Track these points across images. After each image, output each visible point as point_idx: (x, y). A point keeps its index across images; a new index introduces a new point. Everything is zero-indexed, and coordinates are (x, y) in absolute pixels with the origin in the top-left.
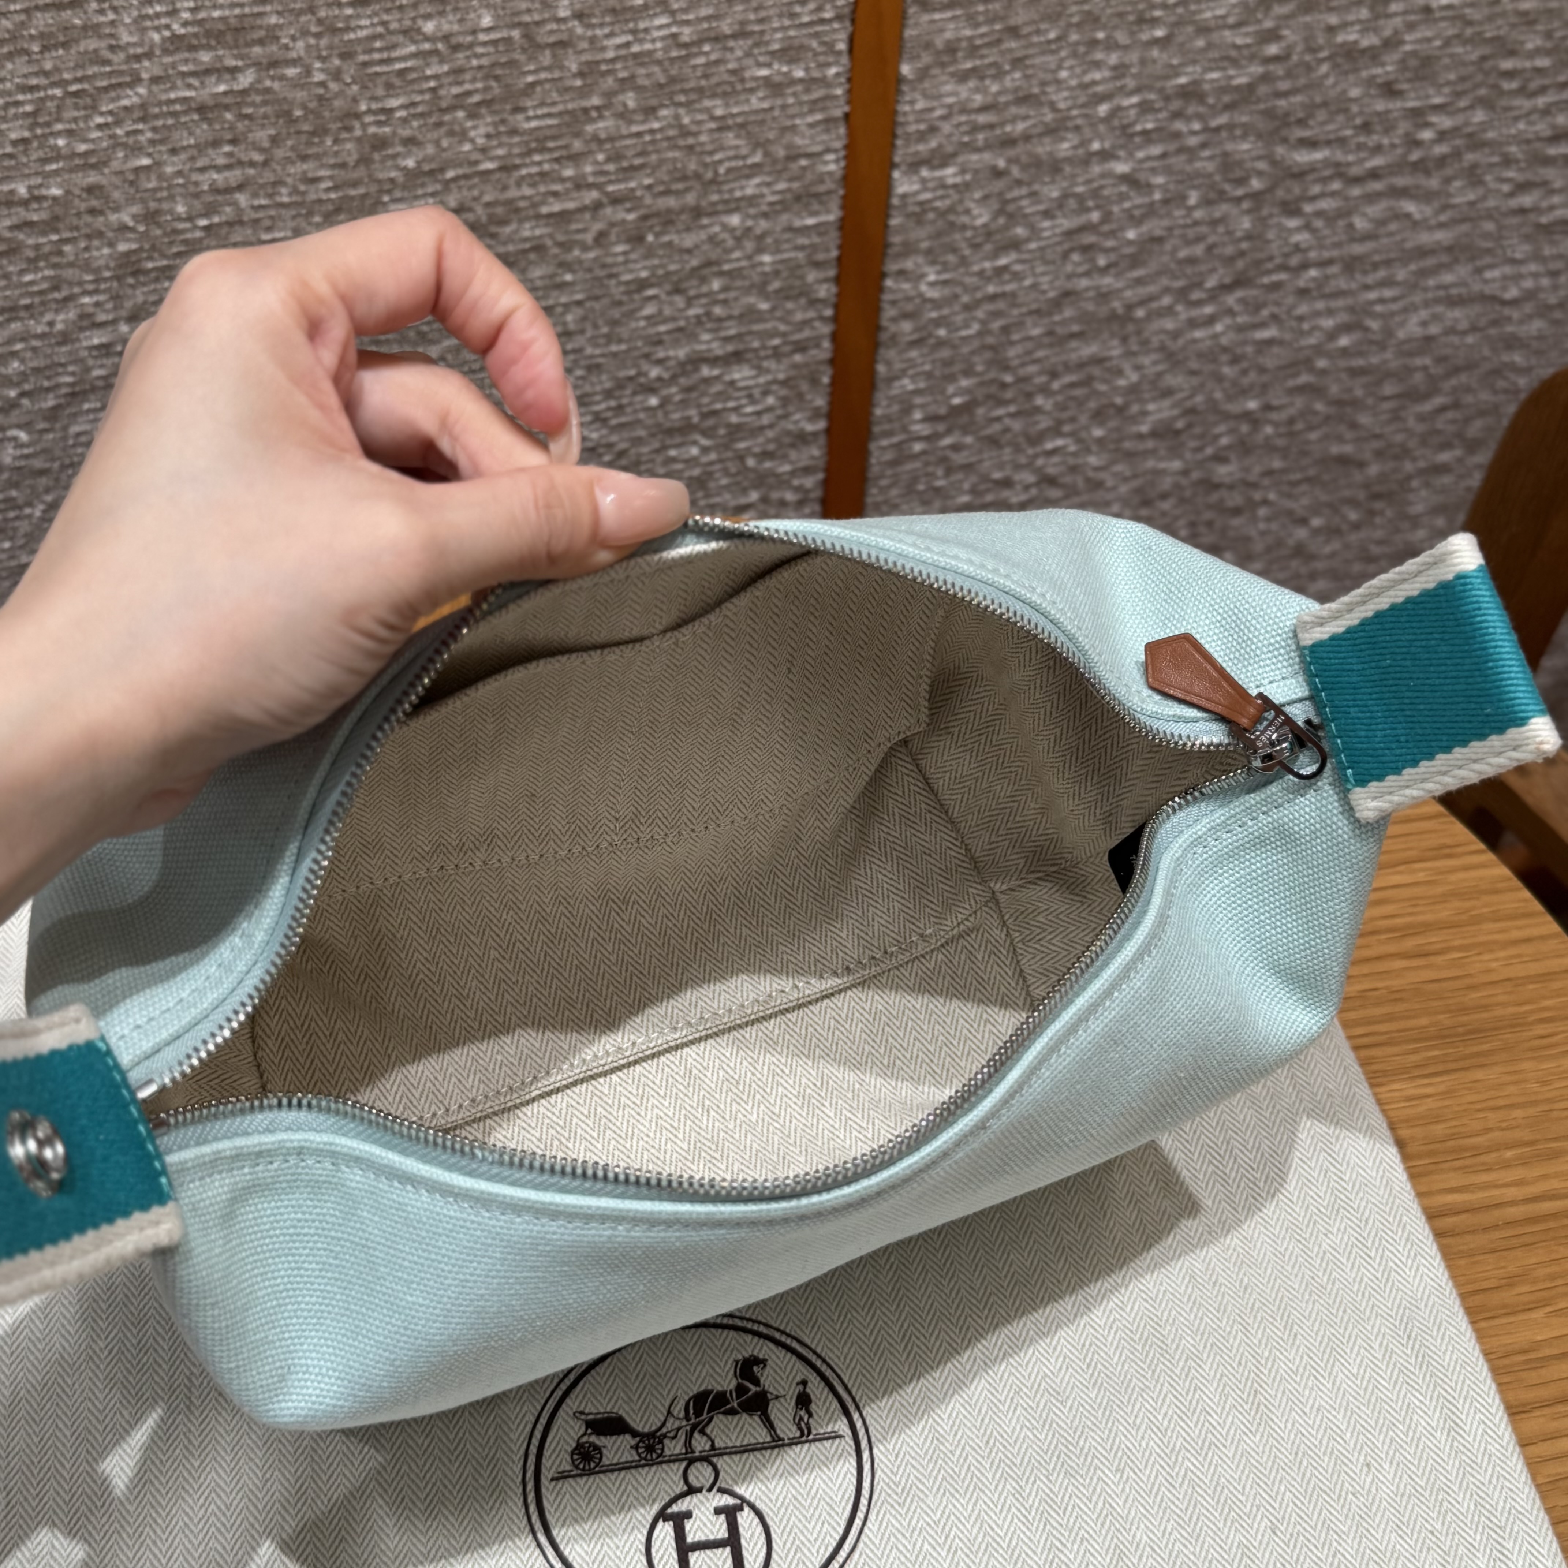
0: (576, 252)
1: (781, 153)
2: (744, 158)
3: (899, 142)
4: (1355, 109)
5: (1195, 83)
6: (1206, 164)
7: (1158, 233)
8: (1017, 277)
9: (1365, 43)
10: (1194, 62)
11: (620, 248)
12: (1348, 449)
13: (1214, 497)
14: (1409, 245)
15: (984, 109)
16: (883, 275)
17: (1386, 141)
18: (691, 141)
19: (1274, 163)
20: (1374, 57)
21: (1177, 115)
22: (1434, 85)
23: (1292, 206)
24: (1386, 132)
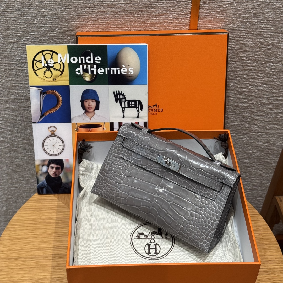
4: (265, 111)
5: (238, 105)
6: (240, 116)
7: (232, 125)
9: (266, 103)
10: (237, 103)
12: (269, 161)
13: (245, 165)
14: (277, 132)
17: (271, 116)
19: (252, 117)
20: (268, 105)
21: (235, 109)
22: (279, 109)
23: (256, 124)
24: (271, 115)
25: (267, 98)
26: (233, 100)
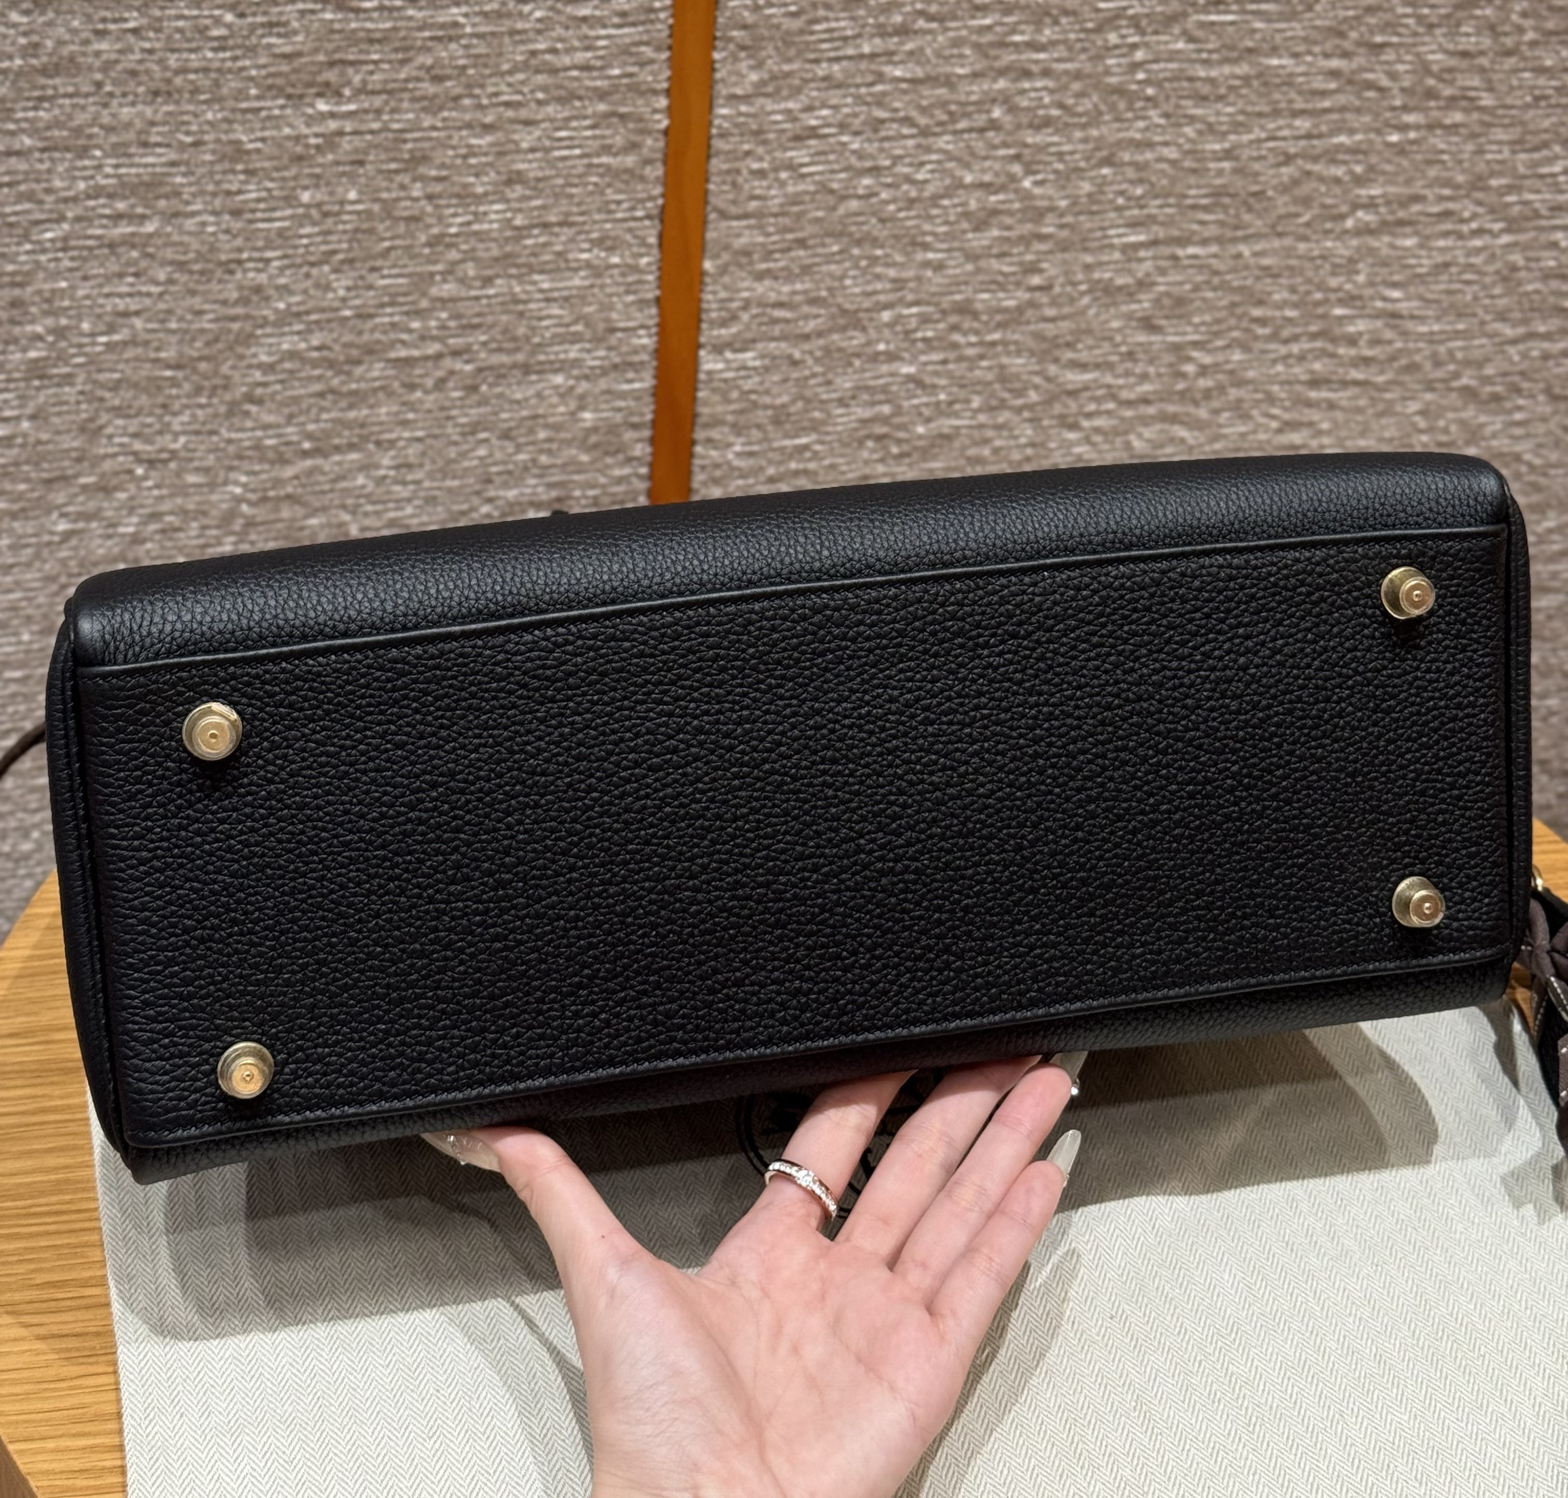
0: (418, 394)
1: (601, 326)
2: (568, 325)
3: (704, 326)
4: (1118, 338)
5: (968, 301)
7: (947, 430)
8: (816, 456)
9: (1120, 281)
10: (966, 283)
11: (456, 394)
15: (780, 305)
16: (693, 443)
17: (1151, 370)
18: (521, 307)
19: (1049, 379)
20: (1131, 294)
21: (955, 328)
22: (1190, 323)
23: (1071, 420)
24: (1151, 362)
25: (1125, 248)
26: (939, 267)
